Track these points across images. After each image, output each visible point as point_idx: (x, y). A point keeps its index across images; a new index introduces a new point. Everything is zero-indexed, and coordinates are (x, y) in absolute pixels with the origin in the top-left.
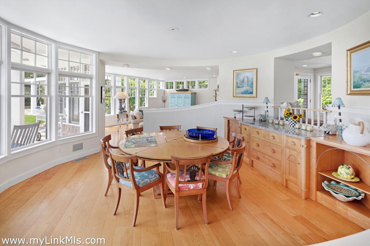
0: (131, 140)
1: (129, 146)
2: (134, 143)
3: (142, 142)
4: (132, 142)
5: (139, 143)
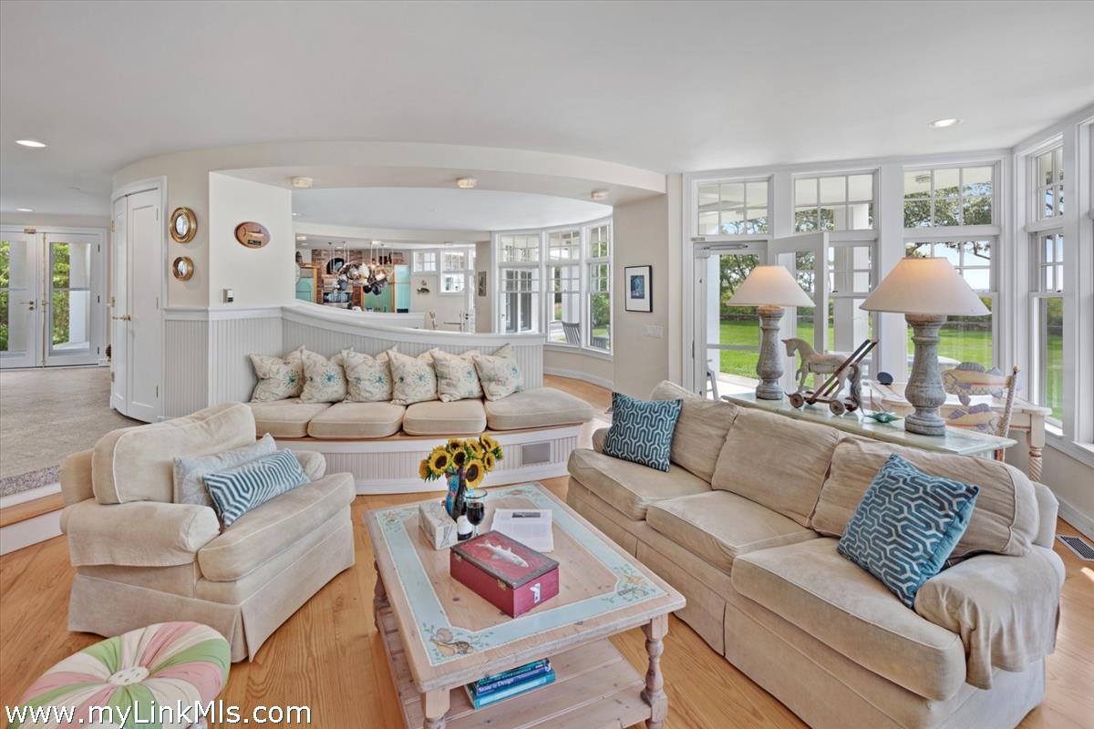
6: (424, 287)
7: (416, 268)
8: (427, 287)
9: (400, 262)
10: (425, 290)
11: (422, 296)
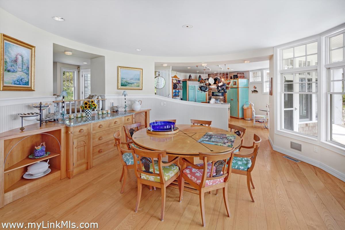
0: (227, 142)
1: (231, 137)
2: (226, 138)
3: (218, 137)
4: (228, 140)
5: (222, 137)
6: (255, 89)
7: (251, 80)
8: (256, 90)
9: (243, 77)
10: (255, 91)
11: (254, 94)
